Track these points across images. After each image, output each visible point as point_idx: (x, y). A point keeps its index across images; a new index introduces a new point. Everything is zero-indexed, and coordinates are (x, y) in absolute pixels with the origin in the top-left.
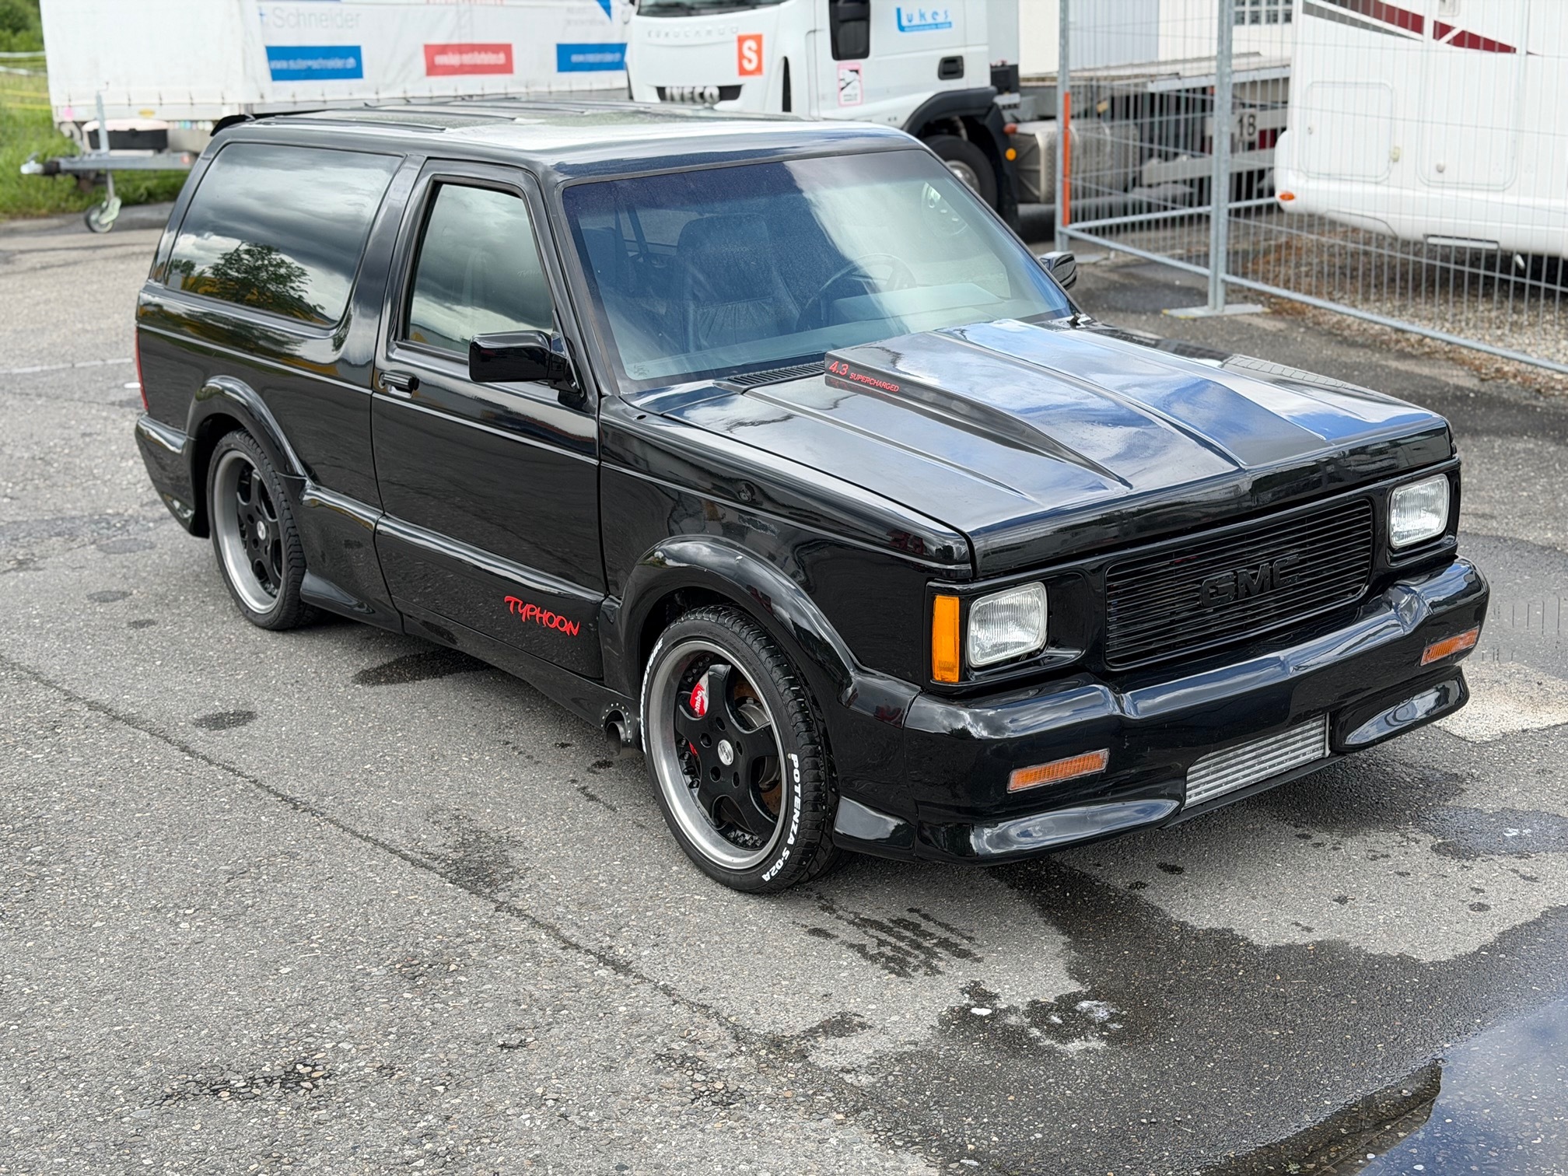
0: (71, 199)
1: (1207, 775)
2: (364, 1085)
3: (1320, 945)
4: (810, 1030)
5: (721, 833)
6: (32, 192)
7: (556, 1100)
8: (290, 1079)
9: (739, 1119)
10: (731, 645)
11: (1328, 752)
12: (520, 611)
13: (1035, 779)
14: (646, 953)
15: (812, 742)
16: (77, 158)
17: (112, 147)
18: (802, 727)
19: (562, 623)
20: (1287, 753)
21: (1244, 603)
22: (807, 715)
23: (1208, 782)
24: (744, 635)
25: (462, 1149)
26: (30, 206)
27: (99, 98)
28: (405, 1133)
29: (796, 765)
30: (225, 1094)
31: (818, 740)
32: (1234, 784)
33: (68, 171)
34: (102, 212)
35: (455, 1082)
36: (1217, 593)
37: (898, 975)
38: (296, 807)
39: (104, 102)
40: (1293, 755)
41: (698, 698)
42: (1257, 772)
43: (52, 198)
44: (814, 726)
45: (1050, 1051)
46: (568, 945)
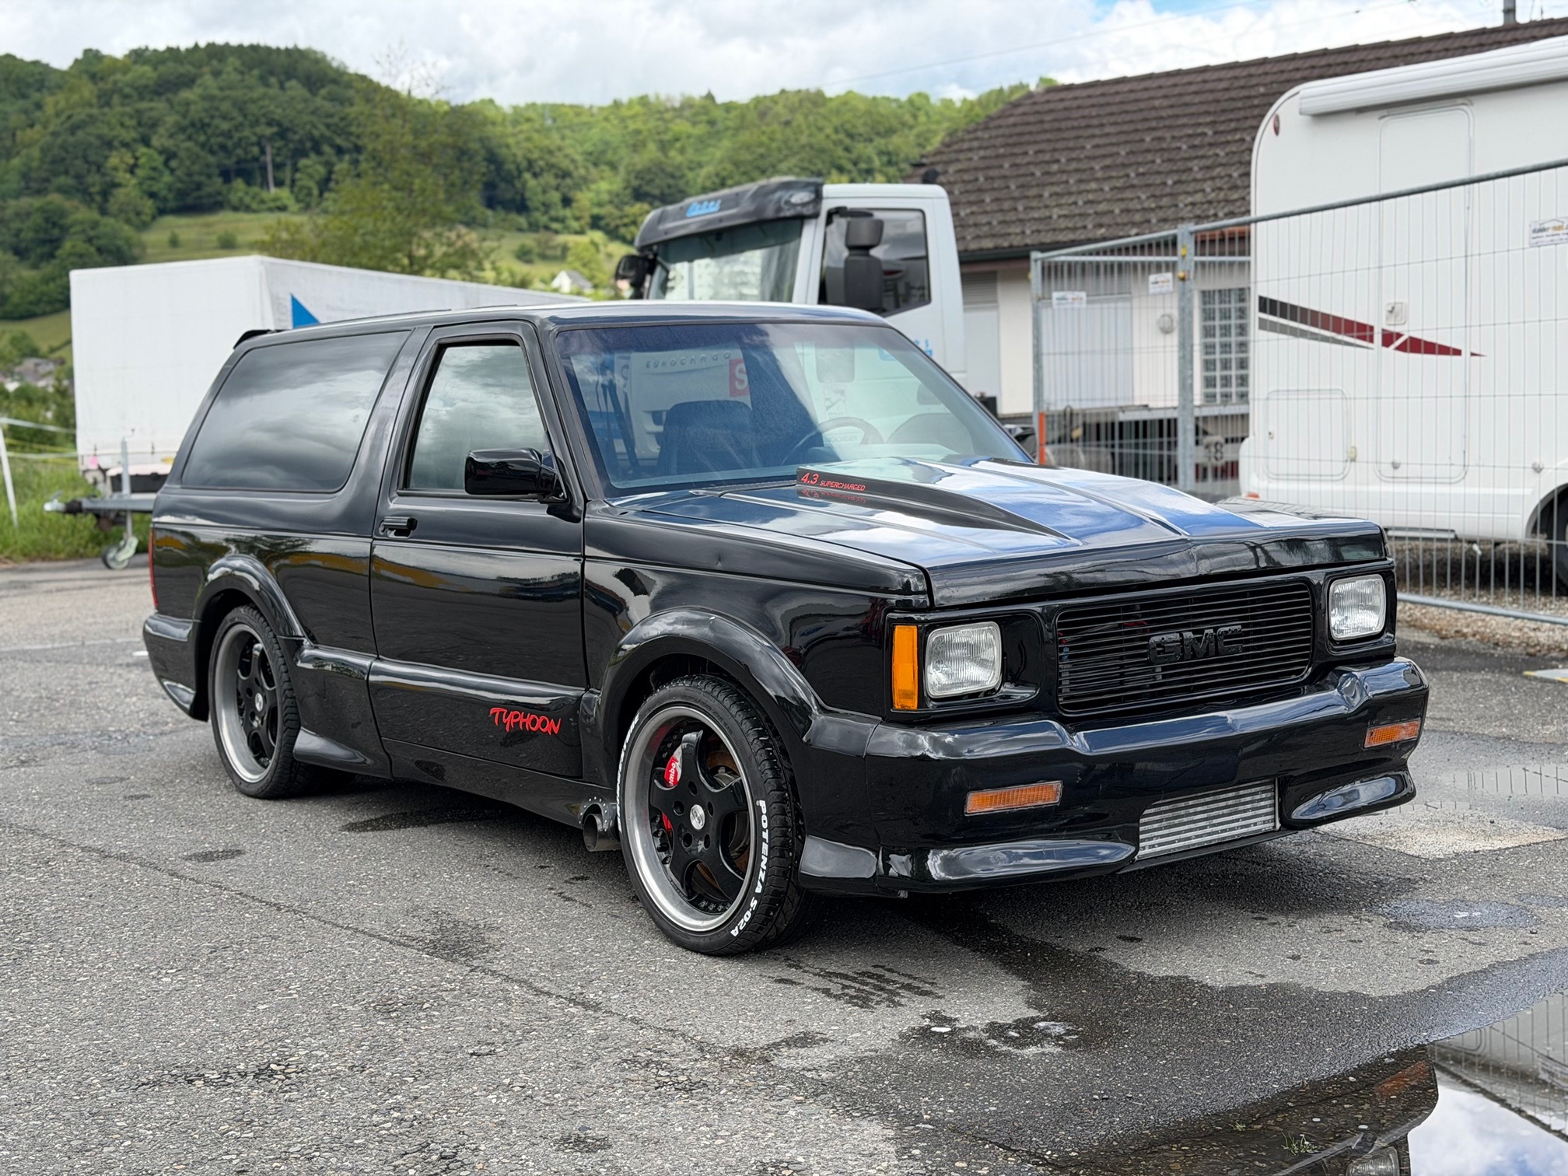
0: (90, 545)
1: (1160, 829)
2: (336, 1077)
3: (1273, 986)
4: (774, 1044)
5: (692, 903)
6: (52, 537)
7: (523, 1087)
8: (263, 1073)
9: (701, 1099)
10: (703, 704)
11: (1278, 825)
12: (505, 721)
13: (991, 805)
14: (616, 996)
15: (779, 788)
16: (99, 499)
17: (133, 491)
18: (769, 774)
19: (544, 724)
20: (1237, 820)
21: (1189, 665)
22: (775, 763)
23: (1162, 836)
24: (715, 694)
25: (429, 1116)
26: (49, 550)
27: (124, 445)
28: (374, 1107)
29: (764, 811)
30: (199, 1083)
31: (785, 787)
32: (1187, 843)
33: (89, 511)
34: (120, 550)
35: (422, 1074)
36: (1163, 652)
37: (861, 1007)
38: (279, 909)
39: (130, 450)
40: (1244, 823)
41: (672, 771)
42: (1209, 834)
43: (70, 544)
44: (782, 774)
45: (1007, 1054)
46: (539, 992)
